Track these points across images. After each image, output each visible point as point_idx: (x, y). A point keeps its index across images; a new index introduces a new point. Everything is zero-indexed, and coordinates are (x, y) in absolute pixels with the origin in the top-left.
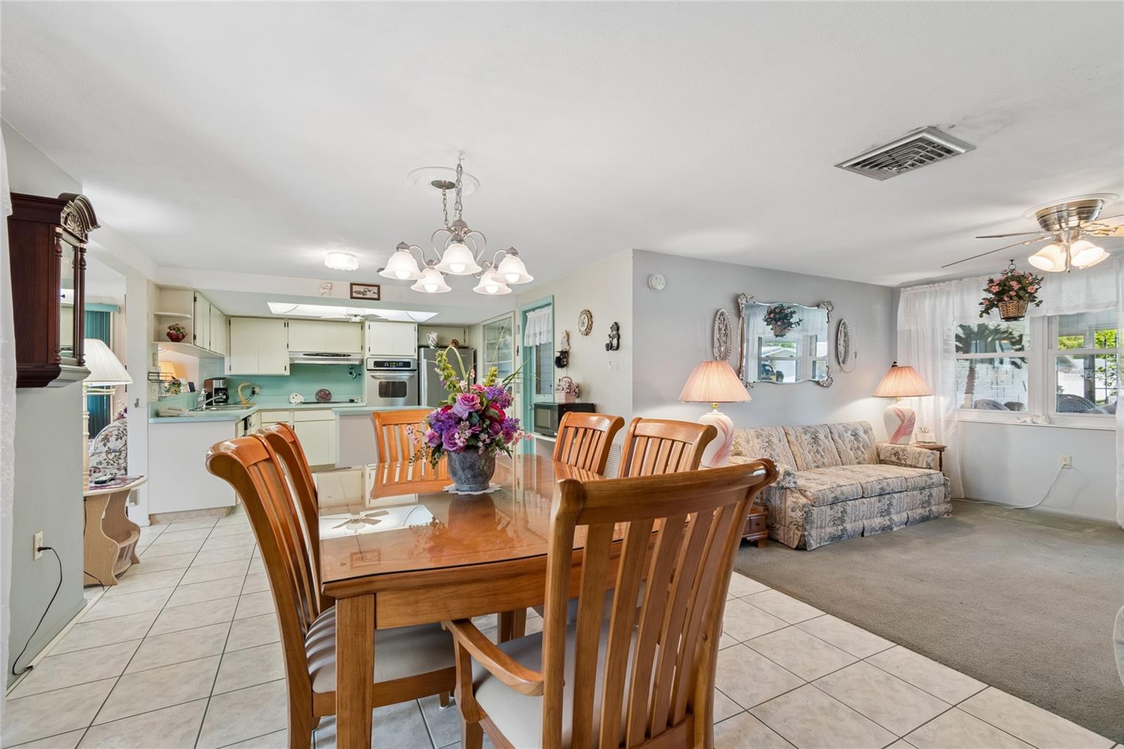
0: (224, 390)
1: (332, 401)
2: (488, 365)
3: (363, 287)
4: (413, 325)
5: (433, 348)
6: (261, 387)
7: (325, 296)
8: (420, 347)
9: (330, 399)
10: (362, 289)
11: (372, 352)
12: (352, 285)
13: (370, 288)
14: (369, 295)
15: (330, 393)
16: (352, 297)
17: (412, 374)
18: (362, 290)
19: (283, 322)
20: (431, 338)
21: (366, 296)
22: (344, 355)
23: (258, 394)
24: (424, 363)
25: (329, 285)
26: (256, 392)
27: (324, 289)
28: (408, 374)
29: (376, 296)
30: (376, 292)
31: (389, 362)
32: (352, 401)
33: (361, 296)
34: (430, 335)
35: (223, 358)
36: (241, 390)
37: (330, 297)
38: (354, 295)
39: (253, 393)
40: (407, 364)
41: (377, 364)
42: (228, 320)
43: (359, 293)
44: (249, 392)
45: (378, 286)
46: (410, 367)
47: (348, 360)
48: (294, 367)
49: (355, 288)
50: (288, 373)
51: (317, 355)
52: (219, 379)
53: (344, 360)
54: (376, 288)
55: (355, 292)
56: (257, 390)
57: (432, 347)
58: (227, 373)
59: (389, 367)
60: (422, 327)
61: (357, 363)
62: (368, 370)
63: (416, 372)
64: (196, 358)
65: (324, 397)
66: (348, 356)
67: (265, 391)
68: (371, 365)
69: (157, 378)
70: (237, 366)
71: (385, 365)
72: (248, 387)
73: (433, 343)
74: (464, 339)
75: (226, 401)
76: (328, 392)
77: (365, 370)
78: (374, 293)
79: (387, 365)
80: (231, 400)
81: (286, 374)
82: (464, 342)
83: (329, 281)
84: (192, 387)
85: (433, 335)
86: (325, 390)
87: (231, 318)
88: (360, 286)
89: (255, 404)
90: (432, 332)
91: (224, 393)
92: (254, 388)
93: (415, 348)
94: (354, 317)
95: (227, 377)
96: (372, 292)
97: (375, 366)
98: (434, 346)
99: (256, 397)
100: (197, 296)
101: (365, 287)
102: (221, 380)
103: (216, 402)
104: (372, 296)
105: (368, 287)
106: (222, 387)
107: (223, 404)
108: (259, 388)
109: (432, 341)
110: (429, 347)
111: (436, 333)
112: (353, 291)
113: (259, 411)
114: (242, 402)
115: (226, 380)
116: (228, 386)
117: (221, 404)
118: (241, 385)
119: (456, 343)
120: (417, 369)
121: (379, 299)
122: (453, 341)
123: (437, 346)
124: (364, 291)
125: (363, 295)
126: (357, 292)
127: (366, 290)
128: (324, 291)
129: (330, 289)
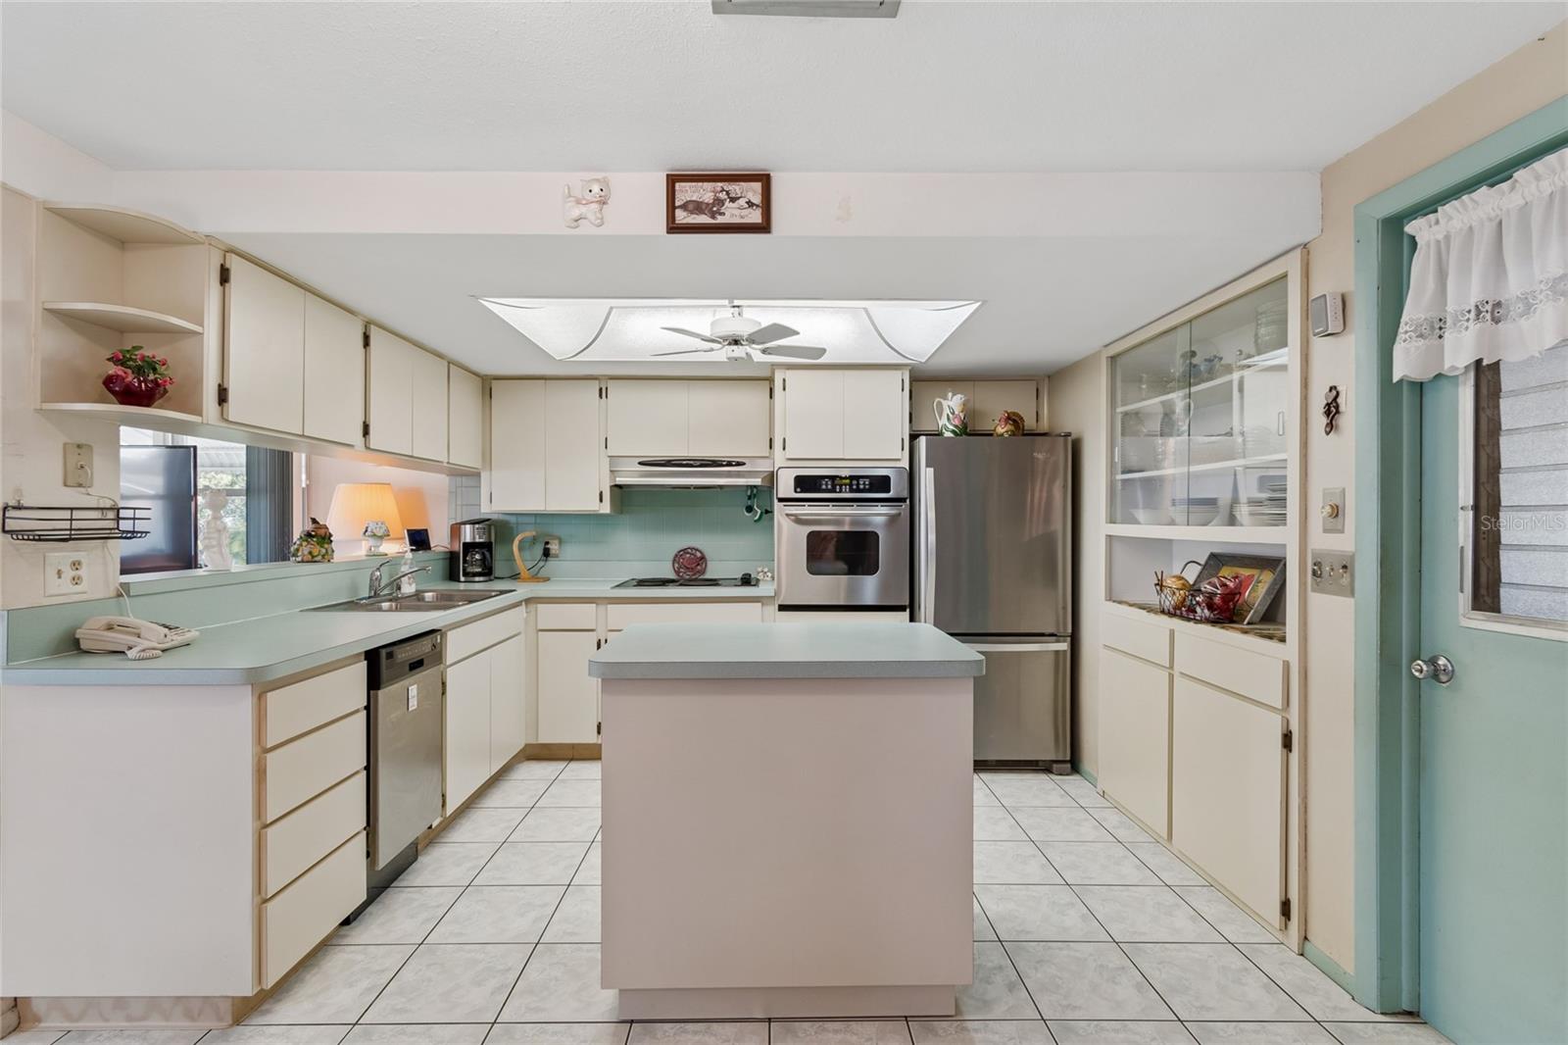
0: (486, 547)
1: (707, 576)
2: (1124, 481)
3: (708, 185)
4: (898, 376)
5: (952, 435)
6: (561, 542)
7: (586, 229)
8: (914, 437)
9: (703, 572)
10: (705, 193)
11: (791, 453)
12: (673, 180)
13: (735, 188)
14: (731, 214)
15: (703, 558)
16: (674, 228)
17: (893, 511)
18: (708, 198)
19: (595, 386)
20: (947, 411)
21: (720, 220)
22: (729, 464)
23: (556, 556)
24: (926, 477)
25: (596, 189)
26: (552, 552)
27: (578, 202)
28: (884, 511)
29: (755, 217)
30: (757, 199)
31: (833, 478)
32: (746, 581)
33: (703, 219)
34: (945, 403)
35: (478, 475)
36: (520, 549)
37: (602, 232)
38: (681, 217)
39: (546, 553)
40: (882, 483)
41: (804, 483)
42: (487, 385)
43: (697, 207)
44: (539, 550)
45: (765, 180)
46: (888, 491)
47: (738, 475)
48: (623, 495)
49: (686, 192)
50: (606, 508)
51: (668, 463)
52: (473, 523)
53: (729, 475)
54: (757, 186)
55: (684, 207)
56: (554, 547)
57: (948, 434)
58: (486, 510)
59: (833, 490)
60: (923, 382)
61: (757, 481)
62: (781, 500)
63: (906, 505)
64: (444, 476)
65: (691, 570)
66: (739, 464)
67: (572, 550)
68: (785, 486)
70: (502, 498)
71: (824, 487)
72: (534, 540)
73: (951, 424)
74: (1037, 413)
75: (488, 572)
76: (699, 555)
77: (776, 501)
78: (750, 204)
79: (829, 487)
80: (499, 568)
81: (601, 512)
82: (1037, 421)
83: (600, 175)
84: (419, 540)
85: (951, 404)
86: (692, 549)
87: (493, 381)
88: (700, 184)
89: (548, 579)
90: (950, 394)
91: (483, 554)
92: (547, 543)
93: (903, 440)
94: (735, 347)
95: (494, 517)
96: (742, 202)
97: (798, 490)
98: (953, 432)
99: (552, 563)
100: (236, 265)
101: (720, 184)
102: (477, 526)
103: (466, 574)
104: (742, 217)
105: (727, 186)
106: (481, 540)
107: (481, 579)
108: (557, 542)
109: (948, 419)
110: (940, 434)
111: (959, 396)
112: (677, 204)
113: (528, 601)
114: (524, 574)
115: (490, 526)
116: (493, 540)
117: (477, 579)
118: (519, 537)
119: (1015, 423)
120: (905, 496)
121: (765, 226)
122: (1008, 417)
123: (964, 429)
124: (715, 200)
125: (713, 217)
126: (691, 207)
127: (723, 196)
128: (576, 212)
129: (603, 202)
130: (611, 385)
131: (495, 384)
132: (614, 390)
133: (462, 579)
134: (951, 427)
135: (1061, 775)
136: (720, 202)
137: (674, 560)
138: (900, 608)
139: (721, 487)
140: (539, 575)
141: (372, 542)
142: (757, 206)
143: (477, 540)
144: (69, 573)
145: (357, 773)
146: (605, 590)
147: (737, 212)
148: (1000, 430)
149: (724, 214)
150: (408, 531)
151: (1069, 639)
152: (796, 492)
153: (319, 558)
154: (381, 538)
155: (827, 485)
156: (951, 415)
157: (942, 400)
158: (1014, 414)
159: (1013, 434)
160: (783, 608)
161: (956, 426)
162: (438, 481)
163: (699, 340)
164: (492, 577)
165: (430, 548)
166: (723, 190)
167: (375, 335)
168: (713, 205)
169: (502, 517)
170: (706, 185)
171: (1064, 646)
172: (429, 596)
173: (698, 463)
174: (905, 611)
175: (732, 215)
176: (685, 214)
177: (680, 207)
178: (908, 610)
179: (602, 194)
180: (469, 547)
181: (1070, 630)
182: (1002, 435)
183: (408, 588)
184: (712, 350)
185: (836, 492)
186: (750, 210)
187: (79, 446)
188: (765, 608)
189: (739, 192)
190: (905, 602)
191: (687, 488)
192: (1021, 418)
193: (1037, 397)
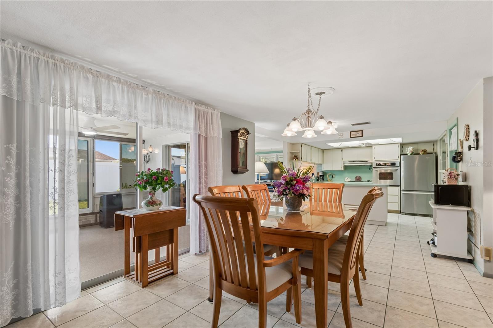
0: (323, 176)
1: (362, 181)
4: (397, 145)
5: (410, 155)
6: (335, 175)
7: (340, 138)
8: (401, 155)
9: (361, 180)
11: (375, 159)
12: (350, 132)
13: (358, 132)
15: (361, 178)
17: (396, 169)
18: (355, 134)
19: (341, 150)
20: (409, 150)
21: (356, 136)
22: (365, 161)
24: (402, 162)
25: (341, 134)
27: (340, 136)
28: (394, 169)
29: (361, 135)
30: (361, 133)
31: (384, 163)
32: (368, 181)
33: (354, 136)
34: (409, 149)
35: (322, 165)
36: (328, 176)
37: (342, 138)
38: (352, 136)
39: (333, 177)
40: (393, 164)
42: (323, 151)
44: (331, 176)
45: (362, 131)
46: (395, 165)
47: (367, 163)
48: (346, 167)
49: (352, 133)
50: (343, 169)
51: (354, 162)
52: (321, 172)
53: (365, 163)
54: (361, 132)
55: (352, 135)
56: (334, 176)
58: (323, 170)
60: (402, 145)
61: (370, 164)
62: (374, 167)
63: (399, 168)
65: (359, 179)
66: (367, 161)
67: (337, 177)
68: (374, 165)
70: (326, 168)
71: (382, 165)
72: (330, 175)
73: (410, 153)
74: (433, 149)
75: (323, 180)
78: (360, 134)
80: (325, 179)
85: (410, 149)
86: (359, 176)
90: (410, 147)
93: (398, 156)
94: (363, 145)
95: (324, 171)
97: (377, 166)
100: (303, 145)
103: (320, 180)
110: (407, 155)
111: (412, 147)
114: (329, 180)
118: (328, 174)
119: (425, 152)
120: (399, 166)
121: (362, 136)
122: (423, 151)
123: (413, 154)
128: (339, 137)
129: (342, 136)
130: (343, 149)
131: (325, 151)
132: (344, 150)
137: (355, 178)
138: (399, 186)
139: (364, 165)
140: (332, 180)
150: (312, 173)
158: (425, 150)
159: (423, 154)
165: (314, 176)
167: (312, 147)
169: (326, 171)
170: (355, 132)
173: (359, 161)
175: (358, 135)
180: (320, 176)
185: (385, 166)
190: (399, 185)
191: (357, 166)
192: (427, 151)
193: (433, 146)
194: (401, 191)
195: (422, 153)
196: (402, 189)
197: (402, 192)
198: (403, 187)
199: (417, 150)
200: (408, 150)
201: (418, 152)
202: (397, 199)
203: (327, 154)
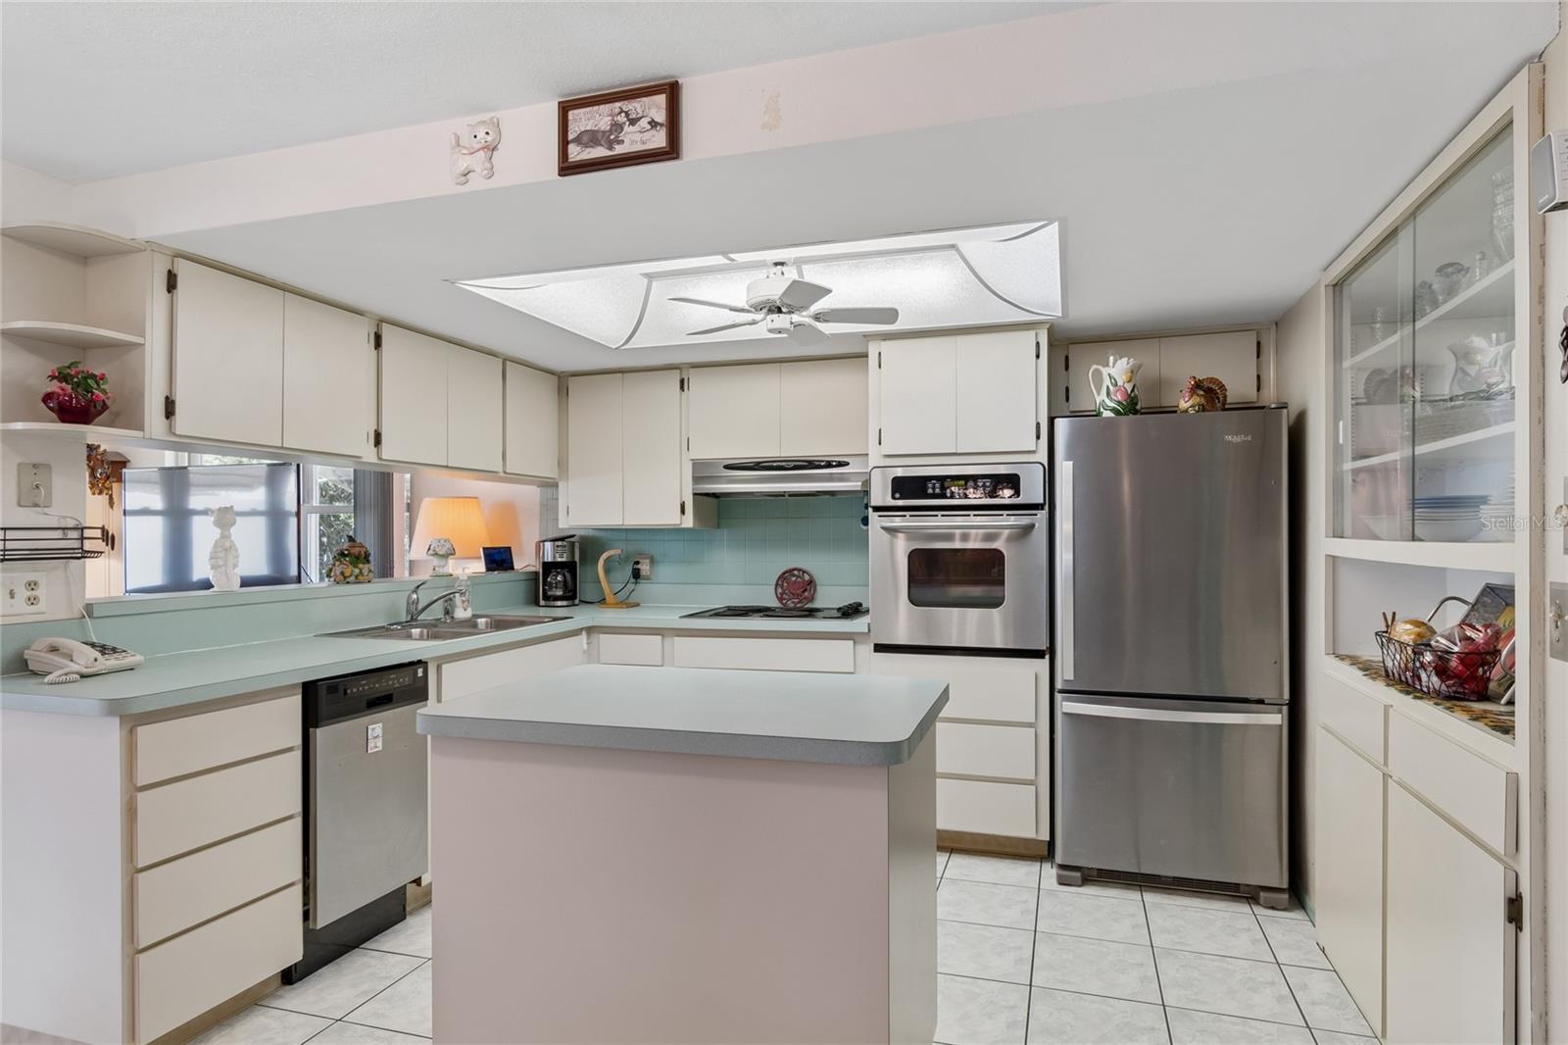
0: (570, 567)
1: (816, 604)
2: (1356, 472)
3: (604, 108)
4: (1029, 337)
5: (1112, 415)
6: (652, 561)
7: (477, 183)
9: (812, 599)
10: (601, 118)
11: (886, 448)
12: (565, 108)
13: (635, 106)
14: (633, 140)
15: (811, 582)
16: (567, 168)
17: (1025, 521)
18: (604, 124)
19: (674, 378)
20: (1107, 382)
21: (619, 150)
22: (829, 465)
23: (647, 578)
24: (1065, 469)
26: (643, 573)
28: (1012, 521)
29: (659, 140)
30: (661, 116)
31: (942, 479)
33: (600, 152)
34: (1105, 371)
35: (556, 485)
36: (607, 571)
37: (492, 184)
38: (576, 153)
39: (637, 574)
40: (1008, 484)
41: (904, 487)
42: (563, 382)
43: (592, 138)
44: (628, 571)
45: (672, 91)
46: (1016, 493)
47: (842, 478)
49: (582, 121)
50: (688, 521)
51: (757, 466)
52: (555, 540)
53: (830, 478)
54: (663, 99)
55: (578, 140)
56: (645, 568)
57: (1107, 414)
58: (565, 525)
59: (943, 496)
61: (857, 486)
62: (877, 509)
63: (1043, 515)
64: (535, 488)
65: (797, 591)
66: (841, 464)
67: (665, 572)
69: (76, 545)
71: (930, 491)
72: (623, 560)
73: (1111, 400)
74: (1258, 377)
75: (571, 596)
76: (807, 577)
77: (870, 510)
78: (653, 124)
79: (938, 491)
80: (585, 590)
81: (683, 526)
82: (1258, 390)
83: (486, 116)
84: (498, 560)
85: (1113, 372)
86: (799, 570)
87: (570, 379)
88: (596, 108)
89: (638, 605)
90: (1111, 358)
91: (564, 575)
92: (637, 563)
93: (1038, 425)
94: (775, 316)
95: (579, 533)
96: (644, 123)
97: (897, 495)
98: (1113, 410)
99: (643, 587)
100: (183, 269)
101: (618, 104)
102: (560, 543)
103: (546, 598)
104: (643, 143)
105: (626, 105)
106: (564, 560)
107: (565, 603)
108: (648, 561)
109: (1108, 394)
110: (1099, 414)
111: (1125, 360)
112: (571, 137)
113: (590, 630)
114: (611, 598)
115: (573, 544)
116: (577, 559)
117: (559, 603)
118: (604, 556)
119: (1210, 393)
120: (1042, 501)
121: (672, 151)
122: (1198, 385)
123: (1131, 406)
124: (612, 125)
125: (611, 148)
126: (585, 139)
127: (622, 118)
128: (463, 164)
129: (491, 149)
130: (691, 374)
131: (573, 382)
132: (696, 380)
133: (542, 603)
134: (1112, 405)
135: (1273, 908)
136: (617, 127)
137: (777, 585)
138: (1037, 654)
139: (832, 493)
140: (630, 600)
141: (436, 561)
142: (661, 125)
143: (559, 560)
144: (23, 593)
145: (290, 817)
146: (671, 619)
147: (638, 137)
148: (1183, 405)
149: (623, 141)
150: (484, 549)
151: (1285, 709)
152: (894, 498)
153: (352, 579)
154: (445, 556)
155: (934, 488)
156: (1111, 388)
157: (1100, 367)
158: (1213, 380)
159: (1203, 409)
160: (880, 648)
161: (1119, 403)
162: (531, 494)
163: (727, 311)
164: (577, 602)
165: (512, 568)
166: (622, 111)
167: (387, 332)
168: (611, 132)
169: (591, 533)
170: (602, 107)
171: (1276, 719)
172: (482, 621)
173: (792, 464)
174: (1044, 658)
175: (633, 142)
176: (579, 148)
177: (573, 141)
178: (1047, 657)
179: (489, 138)
180: (548, 567)
181: (1286, 695)
182: (1186, 411)
183: (461, 614)
184: (754, 323)
185: (946, 497)
186: (653, 132)
187: (35, 466)
188: (859, 648)
189: (639, 110)
190: (1044, 645)
191: (781, 495)
192: (1222, 387)
193: (1258, 356)
194: (1058, 697)
195: (1196, 400)
196: (1059, 685)
197: (1067, 706)
198: (1066, 671)
199: (1158, 385)
200: (1098, 374)
201: (1167, 402)
202: (1023, 753)
203: (589, 408)
